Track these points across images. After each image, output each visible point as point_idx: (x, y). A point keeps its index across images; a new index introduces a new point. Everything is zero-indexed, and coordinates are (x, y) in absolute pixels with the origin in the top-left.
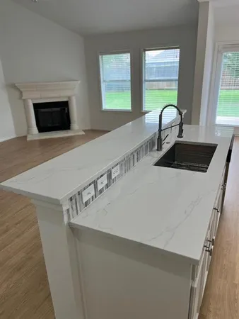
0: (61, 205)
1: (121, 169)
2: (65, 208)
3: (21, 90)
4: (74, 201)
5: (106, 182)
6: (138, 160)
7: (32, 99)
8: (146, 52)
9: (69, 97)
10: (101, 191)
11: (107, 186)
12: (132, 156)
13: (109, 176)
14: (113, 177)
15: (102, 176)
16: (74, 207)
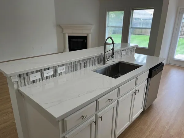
1: (67, 69)
3: (63, 28)
4: (22, 78)
6: (85, 67)
7: (68, 33)
9: (88, 34)
10: (47, 78)
11: (53, 76)
12: (79, 64)
13: (55, 71)
14: (59, 72)
15: (48, 69)
16: (23, 81)
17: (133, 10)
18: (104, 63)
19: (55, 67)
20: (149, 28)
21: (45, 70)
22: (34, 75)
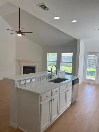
0: (15, 82)
1: (35, 80)
2: (16, 83)
3: (20, 62)
4: (19, 82)
5: (29, 82)
6: (42, 79)
7: (23, 65)
8: (63, 53)
10: (27, 83)
11: (30, 83)
12: (40, 78)
13: (31, 81)
14: (32, 81)
15: (28, 79)
16: (19, 84)
17: (62, 52)
18: (51, 78)
19: (31, 78)
20: (71, 62)
21: (27, 79)
22: (23, 81)
